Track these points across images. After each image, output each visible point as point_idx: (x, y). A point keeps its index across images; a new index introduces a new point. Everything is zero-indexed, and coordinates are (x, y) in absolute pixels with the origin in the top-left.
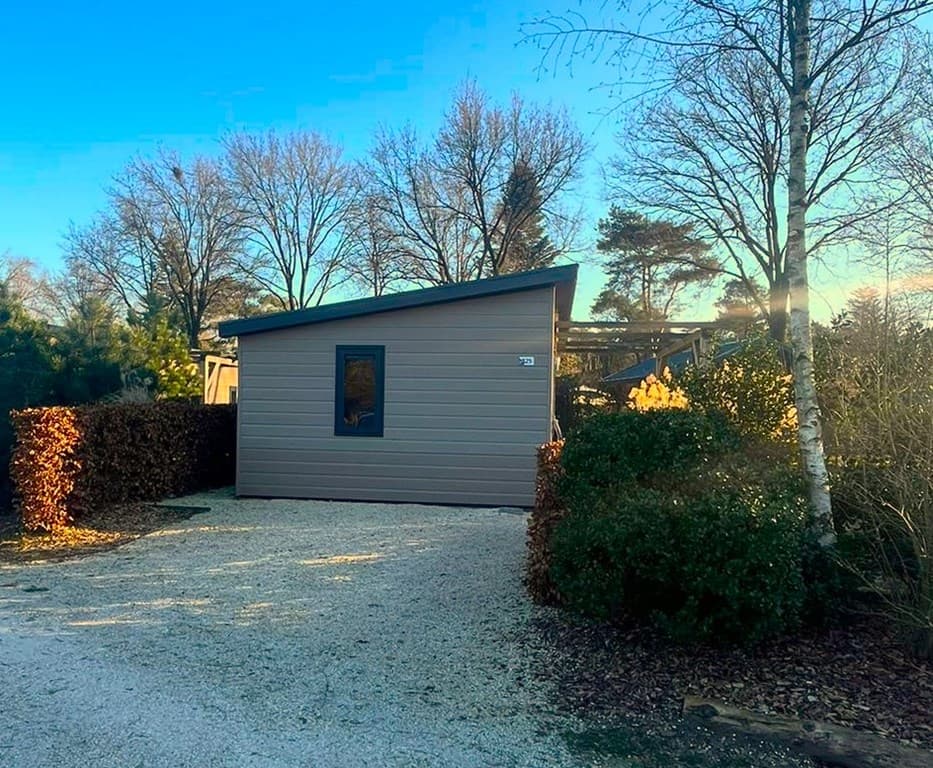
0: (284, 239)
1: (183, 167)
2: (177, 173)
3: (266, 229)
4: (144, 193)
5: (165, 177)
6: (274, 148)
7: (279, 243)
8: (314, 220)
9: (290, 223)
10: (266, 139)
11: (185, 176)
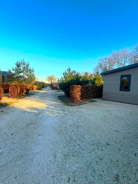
0: (120, 65)
1: (106, 58)
2: (106, 59)
3: (117, 64)
4: (101, 62)
5: (104, 60)
6: (119, 53)
7: (119, 65)
8: (125, 61)
9: (121, 62)
10: (118, 52)
11: (107, 59)
